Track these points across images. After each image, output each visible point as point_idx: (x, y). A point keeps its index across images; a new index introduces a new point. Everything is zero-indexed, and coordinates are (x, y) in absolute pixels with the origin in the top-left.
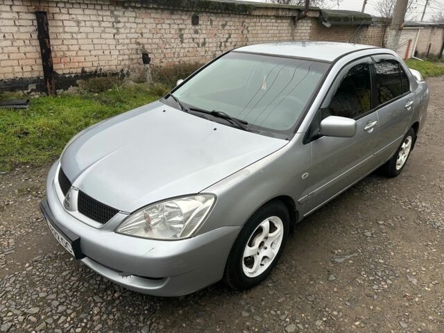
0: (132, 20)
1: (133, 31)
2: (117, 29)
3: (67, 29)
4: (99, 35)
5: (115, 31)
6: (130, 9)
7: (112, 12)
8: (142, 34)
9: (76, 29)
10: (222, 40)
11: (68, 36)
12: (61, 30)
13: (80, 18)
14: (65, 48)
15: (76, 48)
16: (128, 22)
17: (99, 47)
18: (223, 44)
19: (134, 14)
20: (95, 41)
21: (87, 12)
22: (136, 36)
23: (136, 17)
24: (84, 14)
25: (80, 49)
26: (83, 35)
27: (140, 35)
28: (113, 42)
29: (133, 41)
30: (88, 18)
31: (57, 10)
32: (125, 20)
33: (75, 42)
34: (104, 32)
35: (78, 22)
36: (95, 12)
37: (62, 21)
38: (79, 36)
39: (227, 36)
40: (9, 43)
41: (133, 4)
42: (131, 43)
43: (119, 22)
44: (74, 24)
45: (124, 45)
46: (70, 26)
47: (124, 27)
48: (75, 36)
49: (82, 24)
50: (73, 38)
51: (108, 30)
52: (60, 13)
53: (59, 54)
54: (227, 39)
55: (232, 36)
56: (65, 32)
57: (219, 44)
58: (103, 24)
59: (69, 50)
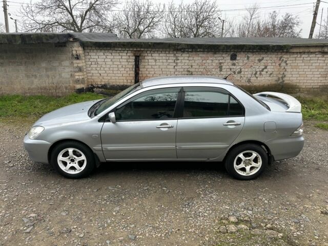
0: (187, 58)
1: (186, 64)
2: (177, 63)
3: (150, 64)
4: (165, 67)
5: (175, 64)
6: (186, 53)
7: (175, 55)
8: (192, 66)
9: (154, 64)
10: (258, 70)
11: (150, 67)
12: (147, 64)
13: (157, 58)
14: (147, 72)
15: (153, 73)
16: (184, 59)
17: (165, 73)
18: (258, 73)
19: (188, 55)
20: (163, 70)
21: (161, 55)
22: (188, 67)
23: (189, 57)
24: (159, 56)
25: (155, 73)
26: (157, 67)
27: (190, 67)
28: (174, 70)
29: (186, 70)
30: (161, 58)
31: (146, 54)
32: (183, 58)
33: (153, 70)
34: (168, 65)
35: (156, 60)
36: (165, 55)
37: (148, 60)
38: (155, 67)
39: (263, 67)
40: (123, 69)
41: (187, 50)
42: (184, 71)
43: (178, 60)
44: (153, 61)
45: (180, 72)
46: (152, 62)
47: (181, 62)
48: (153, 67)
49: (158, 61)
50: (152, 68)
51: (171, 64)
52: (148, 56)
53: (144, 75)
54: (263, 69)
55: (268, 67)
56: (148, 65)
57: (254, 73)
58: (169, 61)
59: (149, 74)
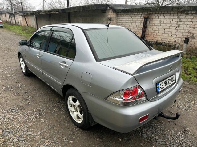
0: (190, 20)
1: (188, 26)
2: (179, 25)
3: (156, 24)
4: (168, 27)
5: (177, 26)
6: (190, 15)
7: (178, 17)
8: (194, 28)
9: (159, 24)
11: (155, 27)
12: (153, 24)
13: (162, 20)
14: (153, 31)
15: (157, 32)
16: (187, 21)
17: (167, 32)
19: (192, 17)
20: (166, 30)
21: (166, 17)
22: (190, 28)
23: (193, 19)
24: (164, 18)
25: (158, 32)
26: (161, 27)
27: (192, 28)
28: (175, 31)
29: (187, 31)
30: (166, 20)
31: (154, 17)
32: (185, 20)
33: (157, 29)
34: (171, 26)
35: (161, 21)
36: (170, 17)
37: (155, 21)
38: (159, 27)
40: (137, 28)
41: (191, 12)
42: (185, 32)
43: (181, 21)
44: (159, 22)
45: (180, 33)
47: (184, 24)
48: (158, 27)
49: (162, 22)
50: (157, 28)
51: (173, 25)
52: (155, 18)
53: (150, 34)
56: (154, 25)
58: (172, 22)
59: (154, 32)
